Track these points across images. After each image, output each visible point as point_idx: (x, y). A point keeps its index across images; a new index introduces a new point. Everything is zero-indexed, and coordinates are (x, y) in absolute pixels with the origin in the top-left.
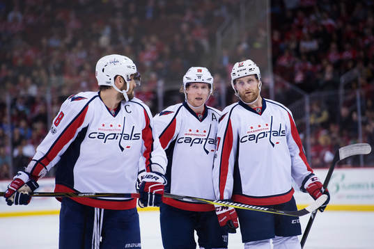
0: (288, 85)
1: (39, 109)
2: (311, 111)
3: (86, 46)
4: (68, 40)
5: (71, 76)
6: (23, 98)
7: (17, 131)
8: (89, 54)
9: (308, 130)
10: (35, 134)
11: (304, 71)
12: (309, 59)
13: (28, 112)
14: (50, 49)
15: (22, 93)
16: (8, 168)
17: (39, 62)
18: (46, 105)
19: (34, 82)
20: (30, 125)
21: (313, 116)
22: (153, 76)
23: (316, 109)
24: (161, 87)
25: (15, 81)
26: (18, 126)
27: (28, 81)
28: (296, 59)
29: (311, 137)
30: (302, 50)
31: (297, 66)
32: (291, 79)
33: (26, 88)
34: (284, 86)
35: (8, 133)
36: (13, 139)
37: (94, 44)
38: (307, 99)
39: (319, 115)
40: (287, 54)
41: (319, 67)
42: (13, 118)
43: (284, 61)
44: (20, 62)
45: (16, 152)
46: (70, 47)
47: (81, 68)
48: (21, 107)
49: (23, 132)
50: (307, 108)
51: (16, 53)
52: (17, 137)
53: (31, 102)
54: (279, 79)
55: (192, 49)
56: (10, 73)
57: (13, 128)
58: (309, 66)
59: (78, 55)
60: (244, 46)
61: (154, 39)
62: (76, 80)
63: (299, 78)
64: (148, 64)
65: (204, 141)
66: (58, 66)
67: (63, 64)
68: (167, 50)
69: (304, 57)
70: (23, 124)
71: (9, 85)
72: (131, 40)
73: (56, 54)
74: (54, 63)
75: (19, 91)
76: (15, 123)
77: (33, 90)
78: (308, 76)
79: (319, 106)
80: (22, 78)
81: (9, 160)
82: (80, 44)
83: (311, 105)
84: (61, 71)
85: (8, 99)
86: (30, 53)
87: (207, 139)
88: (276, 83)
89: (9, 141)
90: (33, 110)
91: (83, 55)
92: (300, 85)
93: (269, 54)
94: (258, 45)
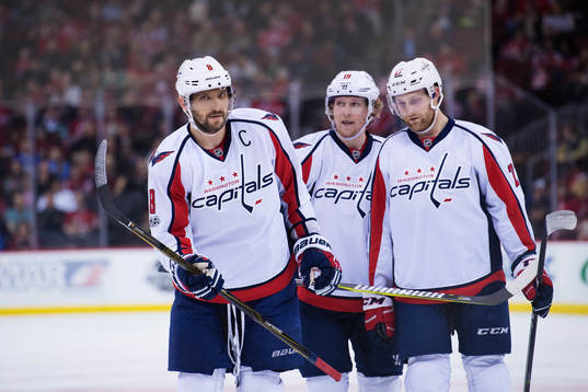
0: (520, 93)
1: (84, 128)
2: (561, 139)
3: (168, 20)
4: (135, 9)
5: (140, 71)
6: (56, 108)
7: (44, 167)
8: (172, 34)
9: (554, 172)
10: (75, 172)
11: (549, 69)
12: (557, 48)
13: (64, 134)
14: (103, 25)
15: (55, 100)
16: (28, 231)
17: (85, 47)
18: (94, 121)
19: (75, 80)
20: (68, 155)
21: (563, 147)
22: (283, 73)
23: (568, 134)
24: (295, 93)
25: (44, 79)
26: (46, 157)
27: (66, 78)
28: (535, 48)
29: (559, 185)
30: (546, 30)
31: (536, 60)
32: (525, 83)
33: (61, 92)
34: (512, 96)
35: (30, 169)
36: (37, 180)
37: (180, 17)
38: (552, 118)
39: (574, 147)
40: (518, 38)
41: (575, 62)
42: (39, 144)
43: (513, 51)
44: (52, 46)
45: (43, 203)
46: (139, 21)
47: (158, 58)
48: (51, 125)
49: (54, 168)
50: (553, 134)
51: (45, 31)
52: (44, 177)
53: (70, 116)
54: (502, 81)
55: (351, 26)
56: (35, 65)
57: (37, 161)
58: (558, 59)
59: (152, 36)
60: (443, 23)
61: (285, 9)
62: (150, 78)
63: (540, 80)
64: (273, 52)
65: (359, 195)
66: (116, 54)
67: (125, 49)
68: (307, 28)
69: (548, 44)
70: (55, 153)
71: (32, 86)
72: (244, 10)
73: (113, 33)
74: (111, 49)
75: (48, 96)
76: (42, 153)
77: (73, 96)
78: (556, 76)
79: (574, 130)
80: (55, 74)
81: (31, 217)
82: (156, 15)
83: (560, 129)
84: (123, 62)
85: (29, 110)
86: (69, 31)
87: (363, 193)
88: (498, 89)
89: (30, 183)
90: (72, 130)
91: (160, 35)
92: (541, 94)
93: (487, 38)
94: (467, 22)
